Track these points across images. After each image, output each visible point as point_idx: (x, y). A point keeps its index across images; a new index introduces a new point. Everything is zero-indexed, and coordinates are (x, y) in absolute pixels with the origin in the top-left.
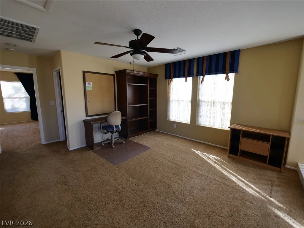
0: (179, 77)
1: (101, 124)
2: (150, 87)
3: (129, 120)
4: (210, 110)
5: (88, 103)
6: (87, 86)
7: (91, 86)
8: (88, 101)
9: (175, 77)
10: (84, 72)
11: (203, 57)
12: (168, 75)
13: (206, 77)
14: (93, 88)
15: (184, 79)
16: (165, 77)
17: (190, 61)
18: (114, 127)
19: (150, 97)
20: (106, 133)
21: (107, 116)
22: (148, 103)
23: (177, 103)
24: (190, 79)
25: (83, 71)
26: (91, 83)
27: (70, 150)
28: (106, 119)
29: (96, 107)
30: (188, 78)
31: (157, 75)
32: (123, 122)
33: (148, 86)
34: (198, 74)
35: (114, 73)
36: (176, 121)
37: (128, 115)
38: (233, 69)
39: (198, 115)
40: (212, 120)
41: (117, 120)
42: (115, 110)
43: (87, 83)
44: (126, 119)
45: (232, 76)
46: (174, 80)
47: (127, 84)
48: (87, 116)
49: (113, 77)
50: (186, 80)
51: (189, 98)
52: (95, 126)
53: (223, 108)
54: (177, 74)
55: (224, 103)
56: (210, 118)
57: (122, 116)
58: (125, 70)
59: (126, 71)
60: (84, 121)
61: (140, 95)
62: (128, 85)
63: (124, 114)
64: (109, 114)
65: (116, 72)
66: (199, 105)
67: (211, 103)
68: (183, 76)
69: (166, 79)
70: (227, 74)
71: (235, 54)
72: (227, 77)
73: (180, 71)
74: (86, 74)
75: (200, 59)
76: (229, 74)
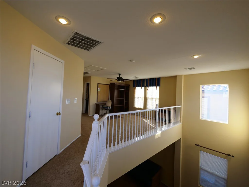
0: (139, 87)
1: (103, 106)
3: (115, 106)
4: (151, 102)
7: (100, 89)
8: (98, 95)
9: (137, 87)
10: (98, 84)
11: (148, 79)
12: (134, 85)
13: (149, 87)
15: (141, 87)
17: (143, 80)
18: (108, 107)
19: (125, 95)
20: (104, 110)
21: (105, 103)
22: (124, 98)
23: (138, 98)
24: (143, 88)
27: (90, 115)
28: (105, 104)
29: (101, 98)
30: (143, 87)
31: (130, 85)
32: (112, 106)
33: (124, 90)
34: (146, 86)
35: (110, 84)
36: (138, 107)
37: (114, 103)
38: (158, 85)
39: (147, 104)
40: (152, 107)
41: (109, 104)
42: (109, 100)
44: (114, 105)
45: (158, 87)
46: (137, 88)
47: (115, 89)
48: (97, 102)
50: (142, 88)
51: (143, 96)
52: (101, 106)
53: (156, 101)
54: (138, 85)
55: (156, 99)
56: (151, 105)
57: (112, 103)
58: (115, 83)
60: (96, 104)
61: (121, 94)
63: (113, 102)
64: (106, 102)
66: (147, 100)
67: (151, 99)
68: (141, 86)
69: (133, 87)
70: (156, 87)
71: (159, 79)
72: (157, 88)
73: (139, 84)
74: (99, 84)
75: (147, 80)
76: (157, 87)
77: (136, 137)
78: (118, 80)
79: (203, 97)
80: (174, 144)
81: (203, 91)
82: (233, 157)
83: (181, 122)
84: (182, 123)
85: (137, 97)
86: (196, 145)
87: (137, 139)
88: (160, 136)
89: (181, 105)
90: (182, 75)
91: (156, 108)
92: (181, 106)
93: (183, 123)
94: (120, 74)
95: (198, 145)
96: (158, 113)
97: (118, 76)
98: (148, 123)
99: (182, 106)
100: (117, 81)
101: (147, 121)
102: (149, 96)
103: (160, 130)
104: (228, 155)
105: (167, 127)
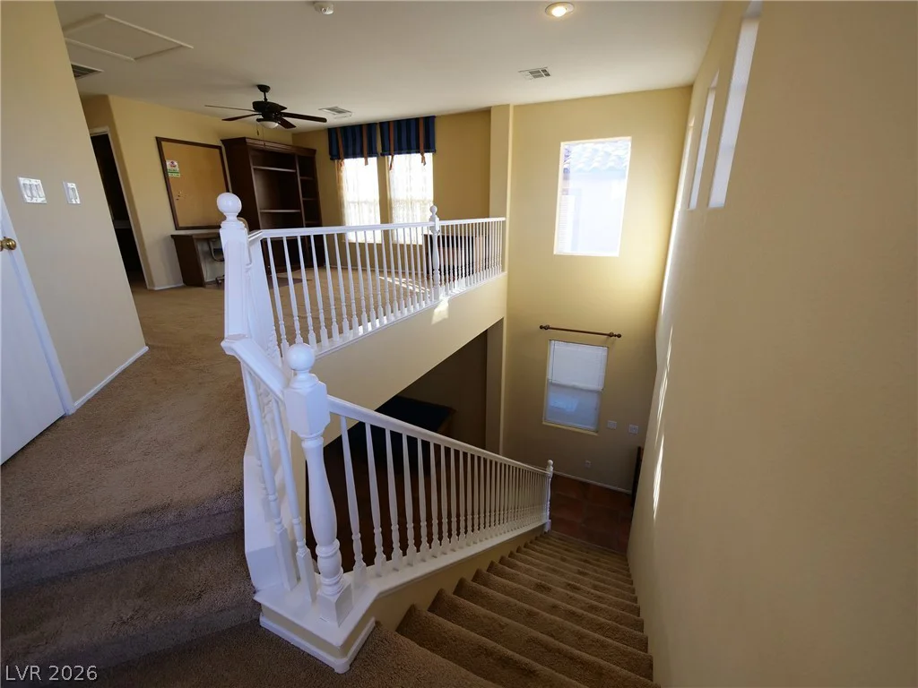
0: (354, 155)
1: (211, 244)
2: (301, 176)
4: (408, 215)
5: (176, 204)
6: (168, 167)
7: (177, 168)
8: (175, 198)
9: (347, 156)
10: (159, 141)
11: (388, 122)
12: (335, 153)
13: (396, 156)
14: (180, 172)
15: (362, 160)
16: (329, 157)
17: (370, 127)
19: (303, 196)
21: (218, 230)
22: (300, 209)
23: (357, 206)
24: (373, 161)
25: (157, 138)
26: (176, 163)
27: (156, 288)
30: (369, 159)
31: (315, 151)
33: (296, 173)
34: (383, 155)
35: (220, 144)
38: (429, 147)
43: (168, 163)
45: (429, 156)
46: (346, 161)
47: (252, 167)
48: (177, 228)
49: (217, 151)
50: (366, 163)
51: (376, 197)
52: (201, 246)
53: (424, 209)
54: (350, 152)
55: (424, 202)
58: (244, 139)
59: (247, 140)
60: (172, 236)
62: (255, 169)
65: (223, 141)
66: (391, 208)
67: (407, 202)
68: (362, 155)
69: (332, 159)
70: (422, 154)
71: (429, 121)
72: (423, 159)
73: (354, 144)
74: (163, 143)
75: (384, 126)
76: (426, 155)
77: (357, 325)
78: (261, 117)
79: (566, 192)
80: (484, 336)
81: (566, 171)
82: (619, 336)
83: (503, 271)
84: (506, 272)
85: (350, 200)
86: (541, 327)
87: (364, 329)
88: (446, 317)
89: (505, 216)
90: (508, 105)
91: (432, 219)
92: (503, 219)
93: (509, 272)
94: (264, 89)
95: (547, 328)
96: (439, 237)
97: (260, 97)
98: (403, 285)
99: (507, 219)
100: (259, 120)
101: (400, 281)
102: (398, 192)
103: (447, 294)
104: (611, 335)
105: (467, 285)
